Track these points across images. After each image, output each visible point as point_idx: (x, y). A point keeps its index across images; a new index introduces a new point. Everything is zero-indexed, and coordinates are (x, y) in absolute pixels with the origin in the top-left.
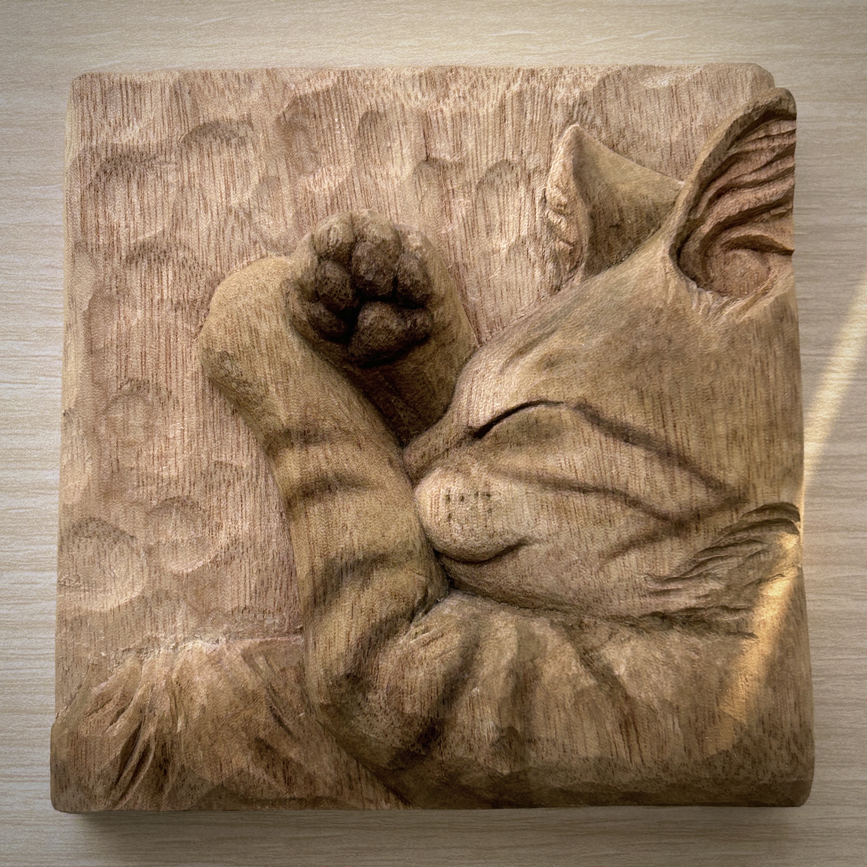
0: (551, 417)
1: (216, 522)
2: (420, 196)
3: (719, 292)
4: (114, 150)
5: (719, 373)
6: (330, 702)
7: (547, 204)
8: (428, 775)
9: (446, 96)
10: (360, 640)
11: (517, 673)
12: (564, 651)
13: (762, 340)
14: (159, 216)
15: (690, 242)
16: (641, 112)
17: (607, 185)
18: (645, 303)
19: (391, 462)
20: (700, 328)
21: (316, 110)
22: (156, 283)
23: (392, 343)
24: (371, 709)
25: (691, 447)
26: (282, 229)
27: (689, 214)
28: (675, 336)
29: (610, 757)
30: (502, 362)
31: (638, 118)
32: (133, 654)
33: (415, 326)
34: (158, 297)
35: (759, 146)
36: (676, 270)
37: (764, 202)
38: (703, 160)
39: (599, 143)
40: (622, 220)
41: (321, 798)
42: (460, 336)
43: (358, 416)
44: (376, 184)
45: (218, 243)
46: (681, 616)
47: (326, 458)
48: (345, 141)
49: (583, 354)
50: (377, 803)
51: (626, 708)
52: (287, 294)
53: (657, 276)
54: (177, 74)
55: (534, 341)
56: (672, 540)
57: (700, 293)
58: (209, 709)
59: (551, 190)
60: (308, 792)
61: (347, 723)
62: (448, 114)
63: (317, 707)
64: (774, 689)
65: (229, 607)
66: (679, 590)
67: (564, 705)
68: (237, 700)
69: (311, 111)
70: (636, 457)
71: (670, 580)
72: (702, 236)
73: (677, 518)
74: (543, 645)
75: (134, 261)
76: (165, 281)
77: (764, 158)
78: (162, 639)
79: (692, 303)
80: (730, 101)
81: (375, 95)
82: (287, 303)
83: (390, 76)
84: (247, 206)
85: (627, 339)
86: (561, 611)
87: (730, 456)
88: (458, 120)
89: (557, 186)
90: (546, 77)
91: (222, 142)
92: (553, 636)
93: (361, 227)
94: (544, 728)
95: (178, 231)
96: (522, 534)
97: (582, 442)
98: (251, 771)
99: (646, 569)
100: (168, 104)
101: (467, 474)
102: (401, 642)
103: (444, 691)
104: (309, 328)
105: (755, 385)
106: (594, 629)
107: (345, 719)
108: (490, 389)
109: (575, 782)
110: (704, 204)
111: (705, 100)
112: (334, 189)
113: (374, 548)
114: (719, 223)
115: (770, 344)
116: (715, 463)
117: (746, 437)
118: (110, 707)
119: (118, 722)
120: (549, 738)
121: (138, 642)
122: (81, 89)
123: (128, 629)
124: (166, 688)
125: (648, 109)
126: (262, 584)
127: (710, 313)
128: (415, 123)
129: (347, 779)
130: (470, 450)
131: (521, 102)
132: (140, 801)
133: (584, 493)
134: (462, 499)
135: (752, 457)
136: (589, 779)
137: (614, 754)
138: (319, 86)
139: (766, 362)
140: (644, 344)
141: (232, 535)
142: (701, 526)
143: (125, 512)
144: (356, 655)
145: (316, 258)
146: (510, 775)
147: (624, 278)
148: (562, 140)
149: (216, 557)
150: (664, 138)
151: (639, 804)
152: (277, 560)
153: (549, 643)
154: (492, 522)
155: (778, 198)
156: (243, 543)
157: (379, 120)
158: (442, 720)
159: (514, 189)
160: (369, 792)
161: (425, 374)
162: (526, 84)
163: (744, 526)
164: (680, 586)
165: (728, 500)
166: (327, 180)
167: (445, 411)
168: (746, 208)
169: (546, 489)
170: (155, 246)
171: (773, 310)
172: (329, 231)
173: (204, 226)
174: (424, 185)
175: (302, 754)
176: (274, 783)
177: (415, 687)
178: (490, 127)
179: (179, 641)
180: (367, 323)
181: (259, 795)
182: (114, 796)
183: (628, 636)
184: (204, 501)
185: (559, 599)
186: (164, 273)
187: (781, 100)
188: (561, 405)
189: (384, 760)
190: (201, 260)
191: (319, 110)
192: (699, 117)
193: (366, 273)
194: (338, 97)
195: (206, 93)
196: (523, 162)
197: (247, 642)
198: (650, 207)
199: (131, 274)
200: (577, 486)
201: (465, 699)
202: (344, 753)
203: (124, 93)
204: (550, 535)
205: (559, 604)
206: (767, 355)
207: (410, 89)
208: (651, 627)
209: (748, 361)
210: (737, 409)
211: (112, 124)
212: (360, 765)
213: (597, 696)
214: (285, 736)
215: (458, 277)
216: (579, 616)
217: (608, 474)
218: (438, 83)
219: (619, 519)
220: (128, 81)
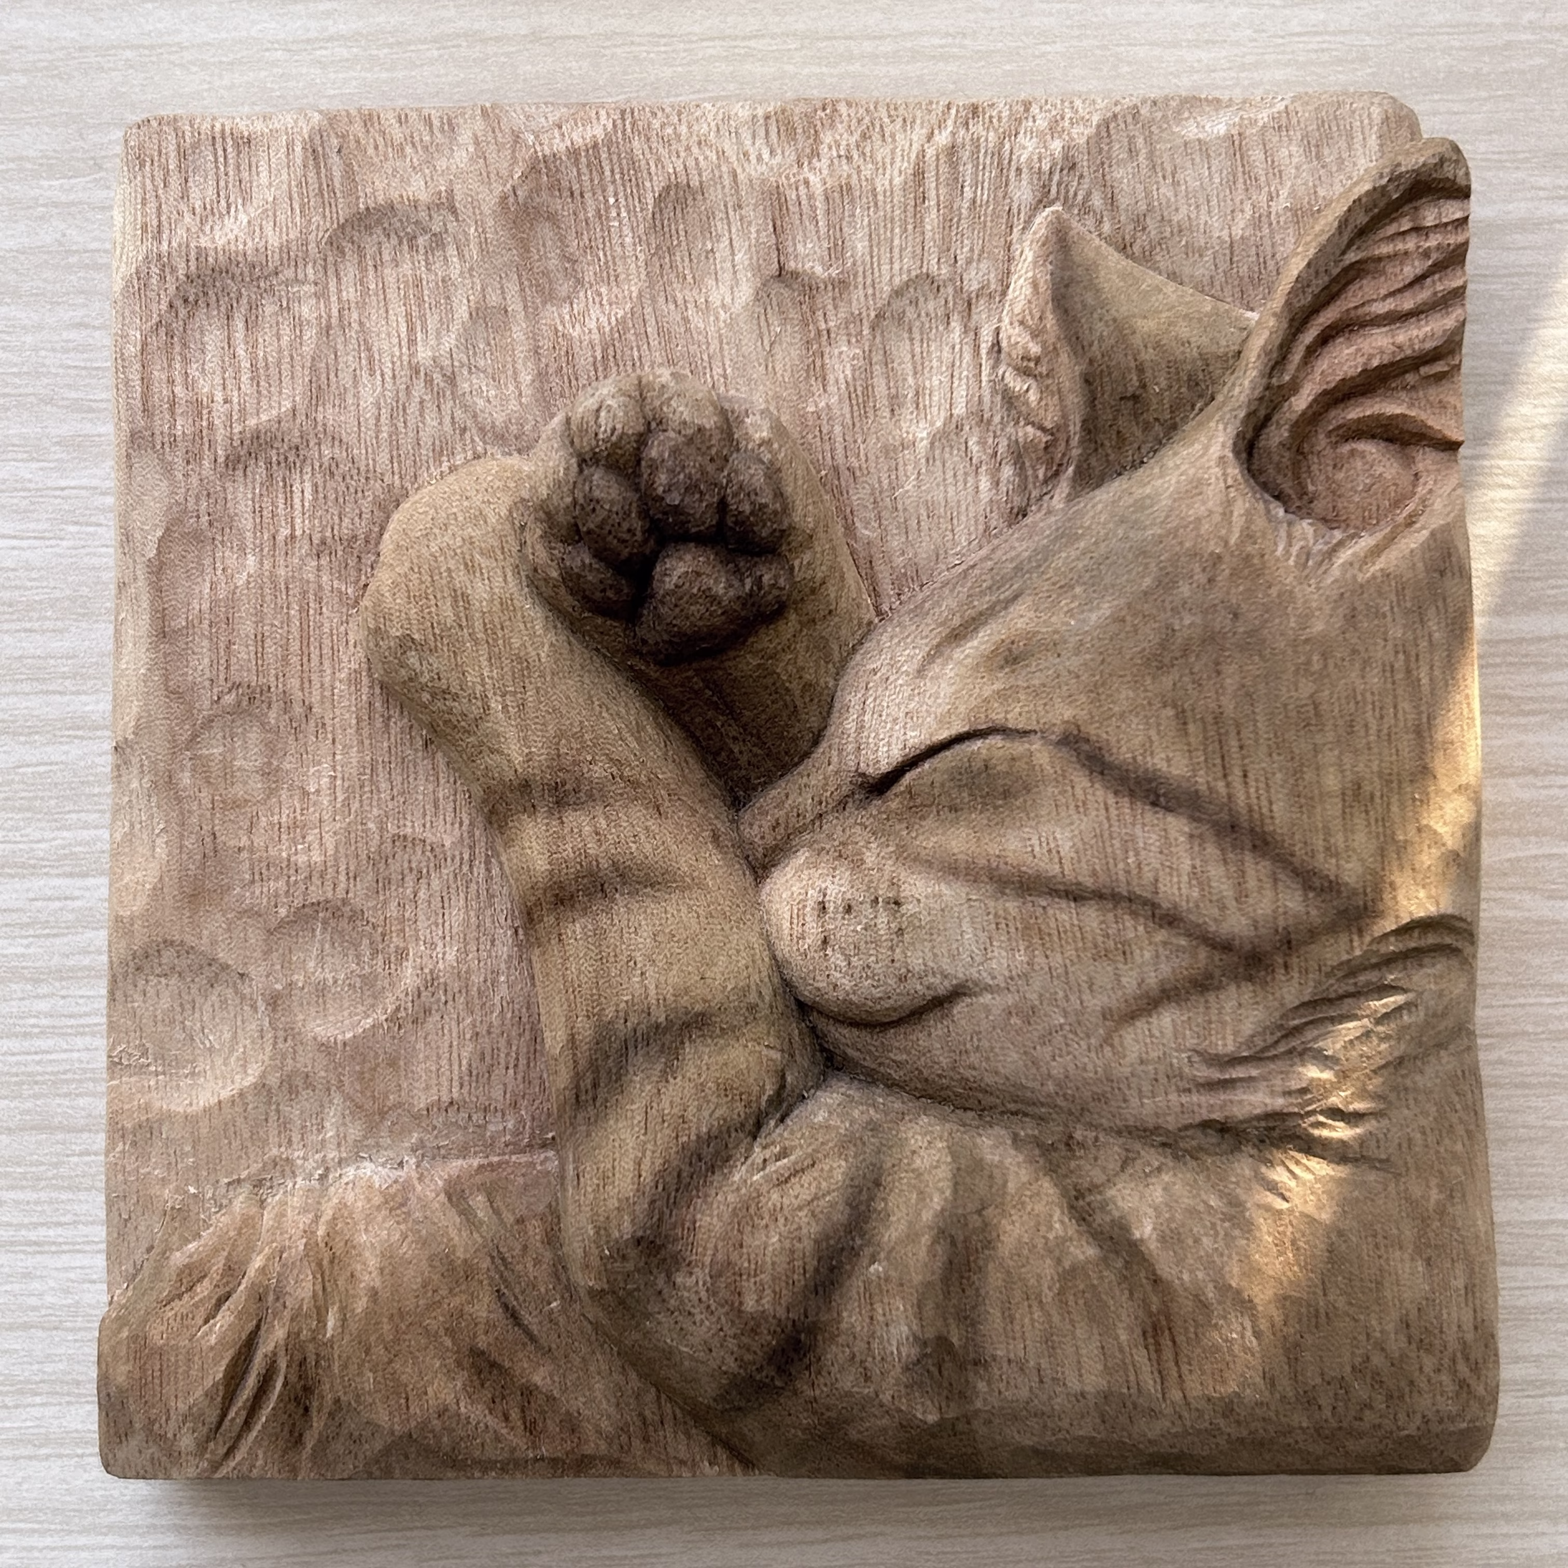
0: (1013, 759)
1: (397, 947)
2: (766, 342)
3: (1324, 520)
4: (202, 259)
5: (1328, 675)
6: (606, 1287)
7: (1003, 356)
8: (788, 1420)
9: (815, 154)
10: (659, 1175)
11: (952, 1237)
12: (1038, 1194)
13: (1407, 612)
14: (286, 380)
15: (1272, 428)
16: (1175, 184)
17: (1115, 320)
18: (1188, 545)
19: (715, 838)
20: (1291, 592)
21: (574, 181)
22: (281, 506)
23: (717, 621)
24: (682, 1303)
25: (1276, 815)
26: (513, 405)
27: (1270, 376)
28: (1244, 607)
29: (1125, 1391)
30: (920, 655)
31: (1170, 194)
32: (245, 1191)
33: (760, 588)
34: (285, 532)
35: (1400, 246)
36: (1246, 481)
37: (1409, 352)
38: (1295, 273)
39: (1097, 241)
40: (1144, 386)
41: (592, 1458)
42: (843, 604)
43: (655, 752)
44: (686, 320)
45: (394, 432)
46: (1257, 1128)
47: (597, 834)
48: (628, 240)
49: (1073, 640)
50: (694, 1464)
51: (1155, 1299)
52: (522, 528)
53: (1210, 493)
54: (317, 117)
55: (981, 614)
56: (1239, 987)
57: (1290, 524)
58: (384, 1295)
59: (1011, 331)
60: (568, 1446)
61: (638, 1324)
62: (818, 189)
63: (582, 1293)
64: (1428, 1262)
65: (421, 1102)
66: (1251, 1079)
67: (1039, 1297)
68: (435, 1277)
69: (566, 184)
70: (1173, 834)
71: (1235, 1061)
72: (1294, 417)
73: (1249, 947)
74: (1000, 1182)
75: (241, 466)
76: (297, 501)
77: (1409, 271)
78: (299, 1162)
79: (1276, 544)
80: (1340, 161)
81: (683, 154)
82: (523, 544)
83: (710, 118)
84: (448, 362)
85: (1154, 611)
86: (1033, 1117)
87: (1348, 830)
88: (838, 201)
89: (1022, 323)
90: (1000, 120)
91: (400, 243)
92: (1019, 1164)
93: (657, 403)
94: (1003, 1338)
95: (320, 409)
96: (961, 975)
97: (1072, 807)
98: (463, 1410)
99: (1191, 1042)
100: (299, 172)
101: (857, 863)
102: (736, 1178)
103: (817, 1270)
104: (563, 590)
105: (1395, 697)
106: (1093, 1150)
107: (633, 1317)
108: (898, 705)
109: (1060, 1436)
110: (1297, 356)
111: (1295, 160)
112: (607, 329)
113: (684, 1001)
114: (1325, 393)
115: (1422, 621)
116: (1320, 844)
117: (1378, 794)
118: (204, 1289)
119: (219, 1317)
120: (1012, 1356)
121: (256, 1167)
122: (141, 147)
123: (236, 1144)
124: (307, 1255)
125: (1189, 177)
126: (483, 1059)
127: (1310, 563)
128: (756, 206)
129: (638, 1423)
130: (863, 816)
131: (954, 165)
132: (260, 1463)
133: (1075, 900)
134: (849, 909)
135: (1388, 832)
136: (1086, 1429)
137: (1133, 1384)
138: (580, 136)
139: (1413, 653)
140: (1187, 622)
141: (427, 971)
142: (1294, 960)
143: (229, 930)
144: (653, 1202)
145: (574, 461)
146: (941, 1424)
147: (1148, 496)
148: (1029, 236)
149: (398, 1009)
150: (1219, 232)
151: (1178, 1473)
152: (509, 1015)
153: (1011, 1177)
154: (903, 952)
155: (1434, 344)
156: (446, 984)
157: (690, 201)
158: (814, 1323)
159: (941, 328)
160: (680, 1447)
161: (779, 675)
162: (962, 132)
163: (1374, 961)
164: (1254, 1073)
165: (1343, 913)
166: (595, 312)
167: (816, 742)
168: (1375, 363)
169: (1003, 893)
170: (279, 435)
171: (1427, 556)
172: (598, 410)
173: (368, 397)
174: (775, 321)
175: (556, 1378)
176: (504, 1431)
177: (764, 1262)
178: (897, 212)
179: (331, 1164)
180: (670, 583)
181: (477, 1453)
182: (212, 1452)
183: (1156, 1164)
184: (375, 908)
185: (1029, 1094)
186: (297, 487)
187: (1442, 161)
188: (1032, 736)
189: (707, 1391)
190: (364, 463)
191: (580, 181)
192: (1284, 193)
193: (668, 490)
194: (615, 157)
195: (371, 151)
196: (957, 279)
197: (456, 1166)
198: (1194, 361)
199: (235, 490)
200: (1062, 887)
201: (855, 1286)
202: (633, 1375)
203: (220, 152)
204: (1012, 978)
205: (1028, 1104)
206: (1415, 639)
207: (748, 142)
208: (1200, 1148)
209: (1381, 653)
210: (1361, 744)
211: (198, 211)
212: (663, 1397)
213: (1101, 1278)
214: (524, 1345)
215: (838, 493)
216: (1066, 1126)
217: (1121, 865)
218: (799, 131)
219: (1141, 949)
220: (228, 131)
